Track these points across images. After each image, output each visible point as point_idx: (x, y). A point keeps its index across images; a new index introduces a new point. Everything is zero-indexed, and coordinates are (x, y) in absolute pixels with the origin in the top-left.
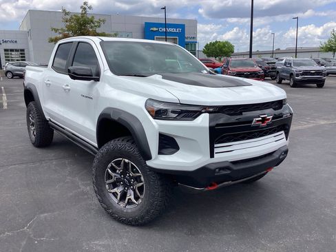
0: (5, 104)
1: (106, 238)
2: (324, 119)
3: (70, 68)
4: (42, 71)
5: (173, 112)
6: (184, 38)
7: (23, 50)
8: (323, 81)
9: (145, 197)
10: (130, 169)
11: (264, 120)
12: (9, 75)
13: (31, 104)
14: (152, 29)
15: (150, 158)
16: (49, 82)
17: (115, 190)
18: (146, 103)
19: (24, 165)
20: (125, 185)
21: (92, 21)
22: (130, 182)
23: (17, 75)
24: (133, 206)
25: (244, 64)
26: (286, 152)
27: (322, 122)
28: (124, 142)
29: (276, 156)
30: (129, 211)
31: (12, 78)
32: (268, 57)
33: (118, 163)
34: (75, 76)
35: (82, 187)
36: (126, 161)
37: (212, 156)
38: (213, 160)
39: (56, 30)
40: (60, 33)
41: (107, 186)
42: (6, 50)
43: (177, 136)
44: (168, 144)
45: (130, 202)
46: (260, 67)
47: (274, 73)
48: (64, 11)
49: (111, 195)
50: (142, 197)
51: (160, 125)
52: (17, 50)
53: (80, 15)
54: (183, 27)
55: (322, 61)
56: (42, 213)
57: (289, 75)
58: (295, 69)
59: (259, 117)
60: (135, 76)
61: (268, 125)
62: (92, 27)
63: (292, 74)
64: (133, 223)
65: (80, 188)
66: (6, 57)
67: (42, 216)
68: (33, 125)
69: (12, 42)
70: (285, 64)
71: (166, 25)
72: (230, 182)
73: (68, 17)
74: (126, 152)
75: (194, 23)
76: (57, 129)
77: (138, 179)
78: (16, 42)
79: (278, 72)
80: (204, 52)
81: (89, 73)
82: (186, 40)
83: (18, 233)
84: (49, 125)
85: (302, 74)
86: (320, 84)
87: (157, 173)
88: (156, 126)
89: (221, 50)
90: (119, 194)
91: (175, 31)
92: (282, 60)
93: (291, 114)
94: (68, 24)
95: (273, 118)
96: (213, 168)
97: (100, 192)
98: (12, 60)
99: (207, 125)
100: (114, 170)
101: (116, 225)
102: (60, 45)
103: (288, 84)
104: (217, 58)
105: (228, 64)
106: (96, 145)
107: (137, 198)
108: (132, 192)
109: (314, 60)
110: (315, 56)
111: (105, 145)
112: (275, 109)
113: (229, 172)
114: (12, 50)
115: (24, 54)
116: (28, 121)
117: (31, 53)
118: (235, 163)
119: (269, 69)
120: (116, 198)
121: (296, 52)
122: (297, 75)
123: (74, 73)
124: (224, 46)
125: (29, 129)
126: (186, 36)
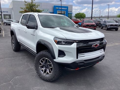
0: (4, 35)
1: (39, 86)
2: (118, 43)
3: (27, 24)
4: (17, 24)
5: (64, 42)
6: (68, 11)
7: (10, 15)
8: (118, 28)
9: (53, 72)
10: (48, 62)
11: (96, 45)
12: (5, 24)
13: (13, 36)
14: (56, 8)
15: (55, 58)
16: (19, 29)
17: (42, 69)
18: (54, 38)
19: (10, 58)
20: (46, 67)
21: (35, 5)
22: (48, 66)
23: (8, 24)
24: (49, 75)
25: (89, 22)
26: (104, 56)
27: (117, 44)
28: (46, 52)
29: (100, 58)
30: (47, 77)
31: (6, 25)
32: (98, 19)
33: (44, 59)
34: (29, 27)
35: (31, 67)
36: (47, 59)
37: (77, 58)
38: (77, 60)
39: (22, 8)
40: (23, 9)
41: (39, 67)
42: (4, 15)
43: (65, 51)
44: (62, 53)
45: (48, 74)
46: (95, 23)
47: (100, 25)
48: (25, 1)
49: (41, 71)
50: (52, 72)
51: (59, 47)
52: (8, 15)
53: (31, 3)
54: (67, 7)
55: (117, 21)
56: (16, 76)
57: (105, 26)
58: (107, 24)
59: (95, 44)
60: (50, 28)
61: (98, 47)
62: (35, 7)
63: (106, 26)
64: (49, 81)
65: (30, 67)
66: (4, 17)
67: (16, 77)
68: (13, 43)
69: (6, 12)
70: (104, 22)
71: (61, 7)
72: (84, 67)
73: (26, 4)
74: (46, 56)
75: (72, 6)
76: (22, 45)
77: (50, 65)
78: (8, 12)
79: (101, 25)
80: (75, 16)
81: (34, 26)
82: (68, 12)
83: (8, 83)
84: (19, 44)
85: (110, 26)
86: (117, 29)
87: (58, 64)
88: (58, 47)
89: (81, 16)
90: (44, 70)
91: (64, 9)
92: (103, 20)
93: (106, 43)
94: (26, 6)
95: (99, 45)
96: (77, 62)
97: (37, 70)
98: (6, 19)
99: (76, 47)
100: (42, 62)
101: (42, 81)
102: (23, 15)
103: (105, 29)
104: (80, 19)
105: (83, 22)
106: (36, 52)
107: (50, 72)
108: (49, 70)
109: (115, 20)
110: (115, 19)
111: (39, 53)
112: (100, 41)
113: (83, 64)
114: (6, 15)
115: (10, 16)
116: (12, 42)
117: (13, 16)
118: (85, 60)
119: (98, 23)
120: (43, 71)
121: (108, 17)
122: (108, 26)
123: (28, 26)
124: (82, 15)
125: (12, 45)
126: (69, 11)
